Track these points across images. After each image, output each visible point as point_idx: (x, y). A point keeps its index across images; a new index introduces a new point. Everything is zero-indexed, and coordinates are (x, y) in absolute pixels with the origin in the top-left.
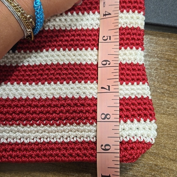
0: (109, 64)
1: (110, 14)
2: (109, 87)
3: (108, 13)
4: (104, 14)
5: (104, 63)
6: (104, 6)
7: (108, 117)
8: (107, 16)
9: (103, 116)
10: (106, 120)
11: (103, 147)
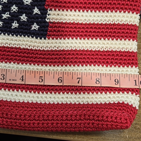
0: (61, 78)
1: (23, 76)
2: (78, 78)
3: (22, 78)
4: (22, 80)
5: (60, 81)
6: (16, 80)
7: (98, 79)
8: (24, 79)
9: (98, 82)
10: (100, 81)
11: (117, 83)
